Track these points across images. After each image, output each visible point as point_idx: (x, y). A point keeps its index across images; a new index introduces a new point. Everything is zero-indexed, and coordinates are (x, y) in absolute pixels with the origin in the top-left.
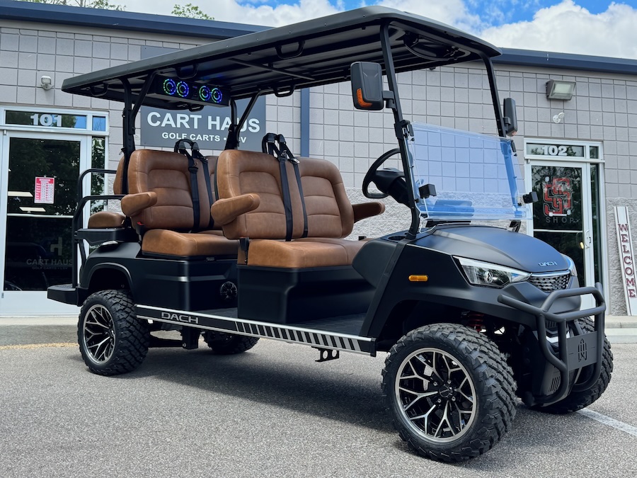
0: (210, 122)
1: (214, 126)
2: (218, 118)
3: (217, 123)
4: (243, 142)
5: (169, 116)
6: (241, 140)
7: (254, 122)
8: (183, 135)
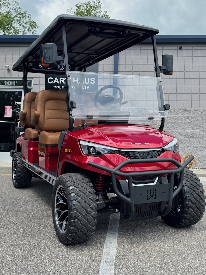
4: (88, 88)
5: (56, 79)
6: (87, 87)
7: (93, 79)
8: (63, 87)
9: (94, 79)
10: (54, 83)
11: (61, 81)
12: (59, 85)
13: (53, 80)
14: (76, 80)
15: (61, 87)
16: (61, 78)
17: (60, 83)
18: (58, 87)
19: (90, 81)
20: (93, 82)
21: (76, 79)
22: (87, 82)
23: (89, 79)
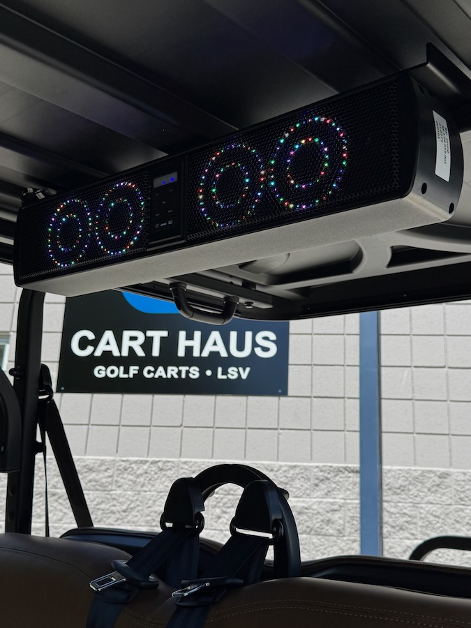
0: (183, 342)
1: (189, 350)
2: (197, 334)
3: (196, 343)
4: (244, 376)
5: (109, 335)
6: (239, 372)
7: (266, 338)
8: (133, 370)
9: (272, 336)
10: (98, 353)
11: (126, 343)
12: (119, 361)
13: (95, 343)
14: (189, 343)
15: (127, 371)
16: (127, 334)
17: (125, 353)
18: (112, 372)
19: (255, 344)
20: (266, 349)
21: (190, 337)
22: (241, 347)
23: (249, 335)
